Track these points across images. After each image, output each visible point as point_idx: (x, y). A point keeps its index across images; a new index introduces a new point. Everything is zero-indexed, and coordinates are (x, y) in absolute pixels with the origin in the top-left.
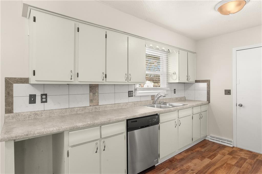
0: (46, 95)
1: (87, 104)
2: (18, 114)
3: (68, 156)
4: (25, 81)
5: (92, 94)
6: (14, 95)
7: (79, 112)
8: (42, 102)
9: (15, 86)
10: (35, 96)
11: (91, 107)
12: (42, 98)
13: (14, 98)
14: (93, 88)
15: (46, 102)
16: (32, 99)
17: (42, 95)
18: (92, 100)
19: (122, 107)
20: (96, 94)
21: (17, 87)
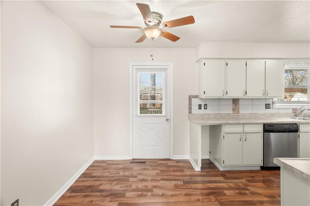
0: (206, 105)
1: (231, 112)
2: (194, 114)
3: (224, 138)
4: (196, 97)
5: (234, 105)
6: (192, 105)
7: (225, 117)
8: (205, 109)
9: (193, 99)
10: (201, 105)
11: (234, 114)
12: (204, 107)
13: (192, 106)
14: (235, 101)
15: (206, 109)
16: (200, 107)
17: (205, 105)
18: (234, 109)
19: (259, 116)
20: (238, 105)
21: (193, 100)
